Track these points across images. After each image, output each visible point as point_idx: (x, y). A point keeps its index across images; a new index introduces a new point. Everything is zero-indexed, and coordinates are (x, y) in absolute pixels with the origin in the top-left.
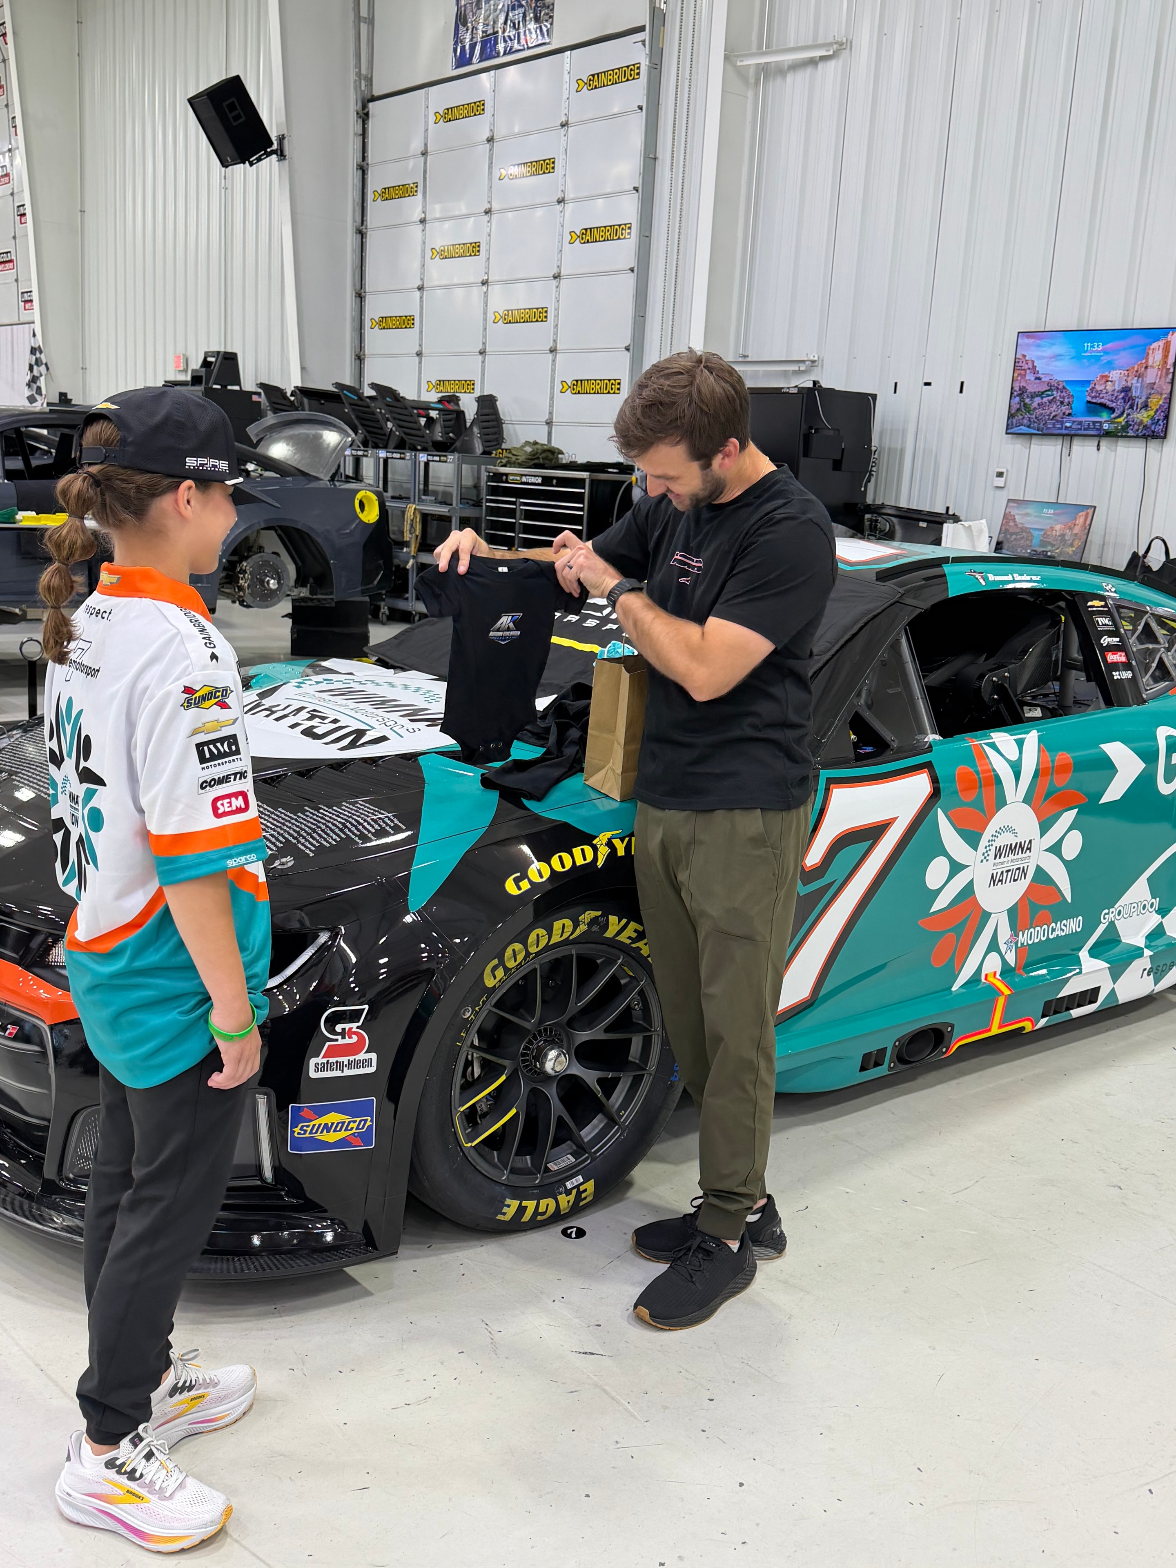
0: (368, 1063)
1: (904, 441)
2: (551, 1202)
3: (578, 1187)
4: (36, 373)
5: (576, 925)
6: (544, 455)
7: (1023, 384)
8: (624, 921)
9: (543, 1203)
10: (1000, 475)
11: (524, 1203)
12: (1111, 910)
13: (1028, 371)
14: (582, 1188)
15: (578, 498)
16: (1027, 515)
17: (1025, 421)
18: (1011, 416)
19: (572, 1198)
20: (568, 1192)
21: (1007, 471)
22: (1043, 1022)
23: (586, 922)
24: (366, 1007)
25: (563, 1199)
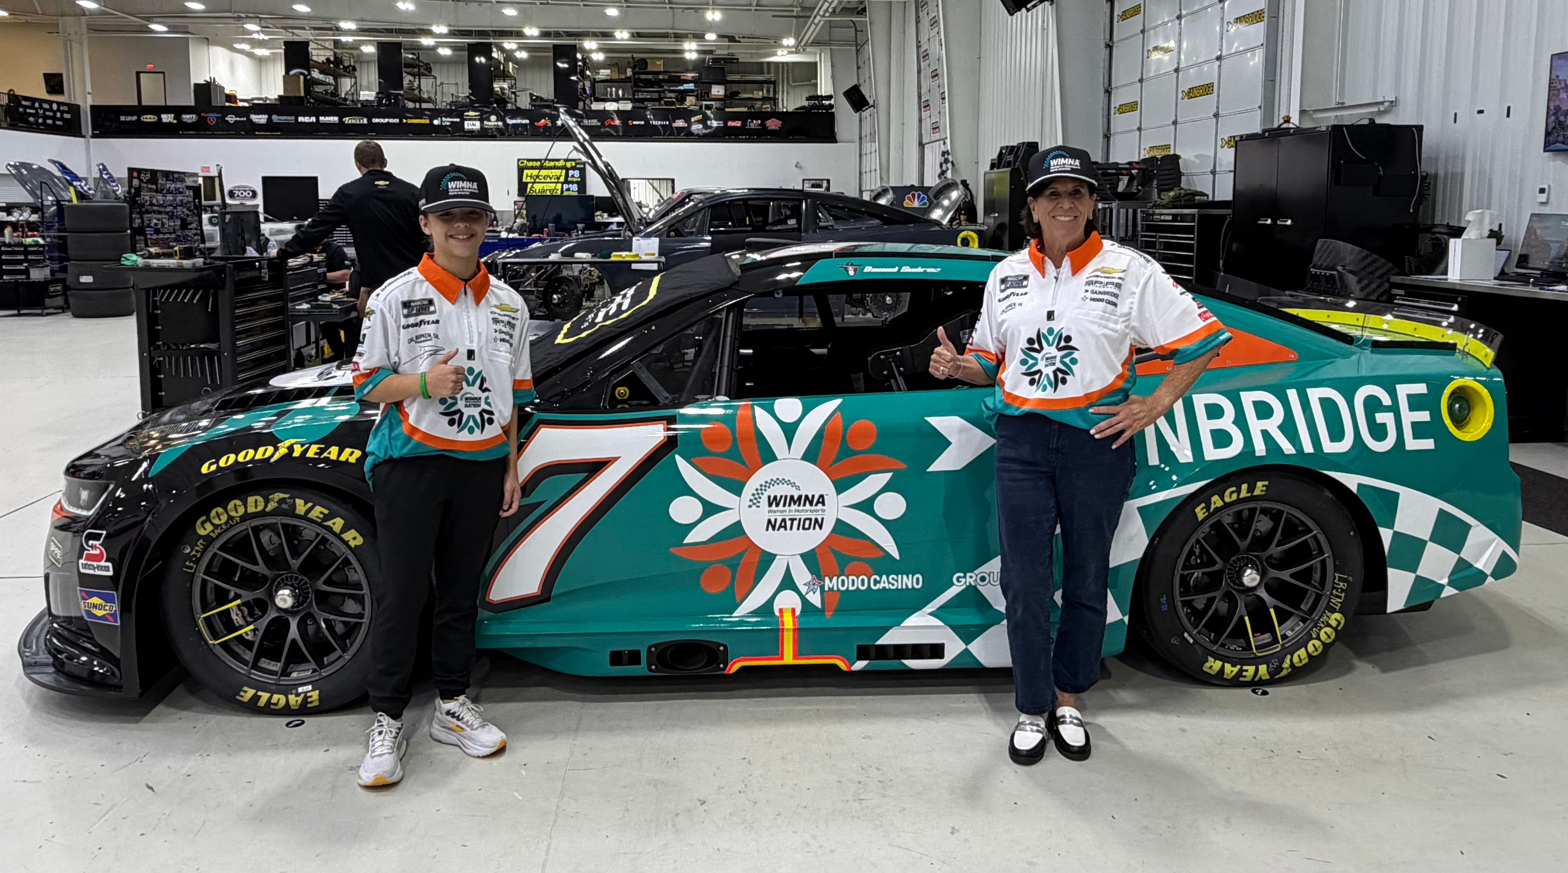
0: (107, 569)
1: (1463, 167)
2: (283, 698)
3: (306, 693)
4: (944, 168)
5: (267, 501)
6: (1186, 198)
7: (1557, 103)
8: (310, 504)
9: (276, 697)
10: (1542, 191)
11: (260, 693)
12: (968, 575)
13: (1561, 91)
14: (309, 694)
15: (1189, 230)
16: (1547, 228)
17: (1561, 138)
18: (1548, 134)
19: (300, 699)
20: (298, 695)
21: (1549, 187)
22: (860, 665)
23: (276, 500)
24: (104, 532)
25: (292, 699)
